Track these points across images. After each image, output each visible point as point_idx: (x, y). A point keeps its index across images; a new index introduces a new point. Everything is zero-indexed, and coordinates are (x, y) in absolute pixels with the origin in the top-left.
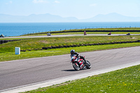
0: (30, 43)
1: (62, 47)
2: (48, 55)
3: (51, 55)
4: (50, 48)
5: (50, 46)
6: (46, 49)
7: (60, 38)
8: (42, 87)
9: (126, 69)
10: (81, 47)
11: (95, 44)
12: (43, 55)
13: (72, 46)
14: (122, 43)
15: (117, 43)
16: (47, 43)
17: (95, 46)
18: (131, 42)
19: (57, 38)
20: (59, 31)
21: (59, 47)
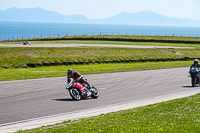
0: (7, 56)
1: (60, 64)
2: (36, 76)
3: (40, 76)
4: (40, 65)
5: (40, 62)
6: (33, 66)
7: (57, 49)
8: (23, 129)
9: (163, 104)
10: (91, 66)
11: (115, 62)
12: (27, 77)
13: (76, 63)
14: (158, 60)
15: (151, 60)
16: (34, 57)
17: (114, 65)
18: (173, 60)
19: (52, 49)
20: (56, 37)
21: (55, 64)
